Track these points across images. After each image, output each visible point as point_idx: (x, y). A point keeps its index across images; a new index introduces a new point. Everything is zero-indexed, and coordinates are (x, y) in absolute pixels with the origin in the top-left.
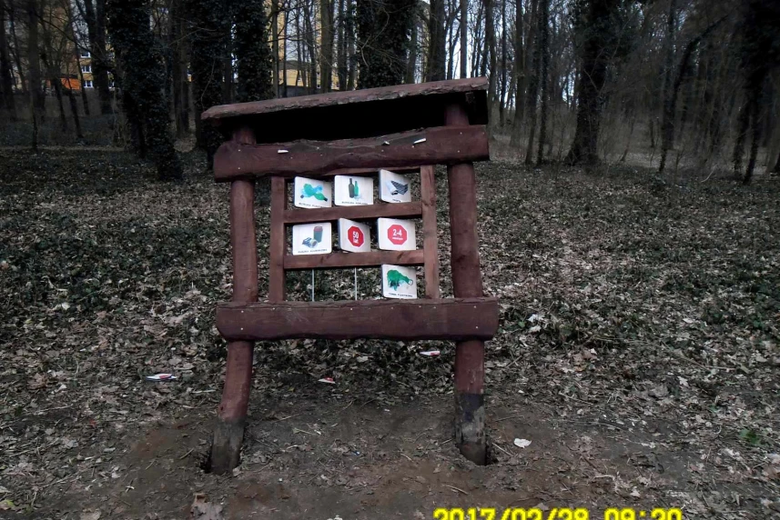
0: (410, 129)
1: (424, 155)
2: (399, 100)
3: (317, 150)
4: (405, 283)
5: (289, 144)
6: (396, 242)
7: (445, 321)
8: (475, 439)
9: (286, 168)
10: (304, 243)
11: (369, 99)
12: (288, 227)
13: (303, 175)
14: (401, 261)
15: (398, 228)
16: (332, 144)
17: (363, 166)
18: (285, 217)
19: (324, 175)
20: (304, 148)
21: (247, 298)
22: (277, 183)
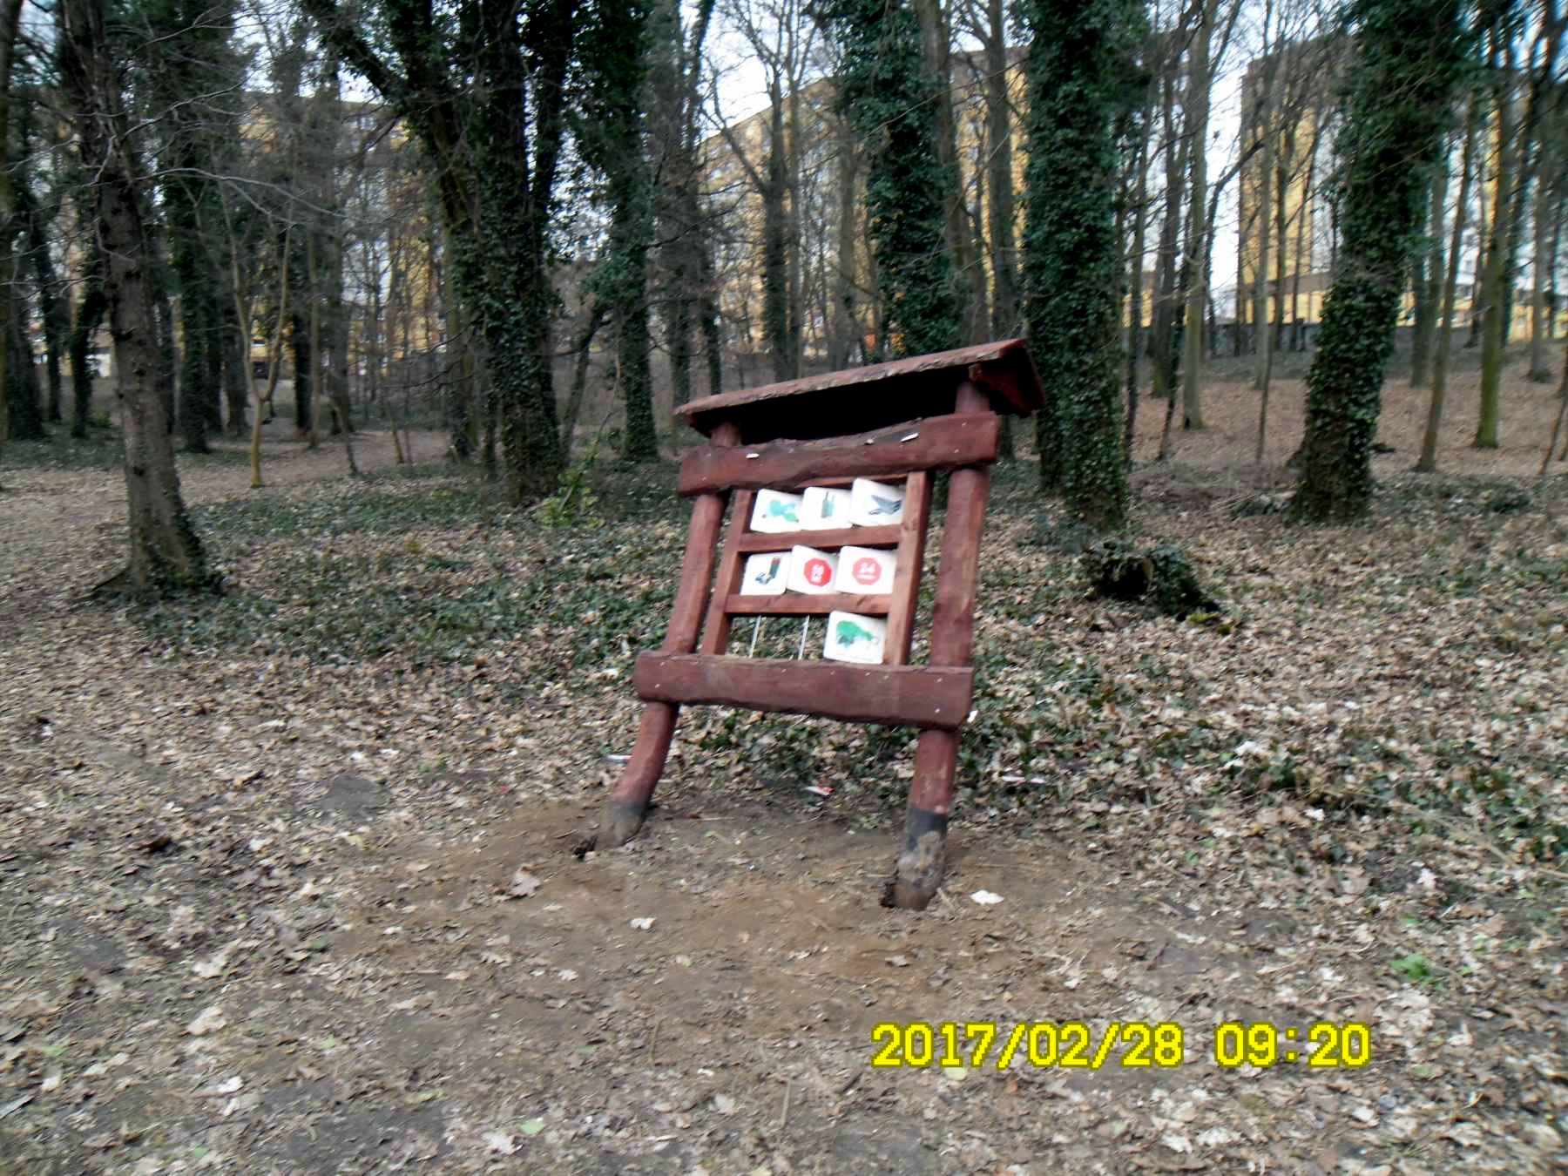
0: (904, 420)
1: (912, 458)
2: (886, 380)
3: (790, 452)
4: (865, 641)
5: (763, 446)
6: (863, 582)
7: (896, 698)
8: (913, 878)
9: (752, 478)
10: (758, 579)
11: (854, 380)
12: (743, 557)
13: (771, 486)
14: (863, 608)
15: (870, 561)
16: (809, 445)
17: (839, 475)
18: (741, 543)
19: (794, 488)
20: (777, 450)
21: (675, 647)
22: (741, 497)
